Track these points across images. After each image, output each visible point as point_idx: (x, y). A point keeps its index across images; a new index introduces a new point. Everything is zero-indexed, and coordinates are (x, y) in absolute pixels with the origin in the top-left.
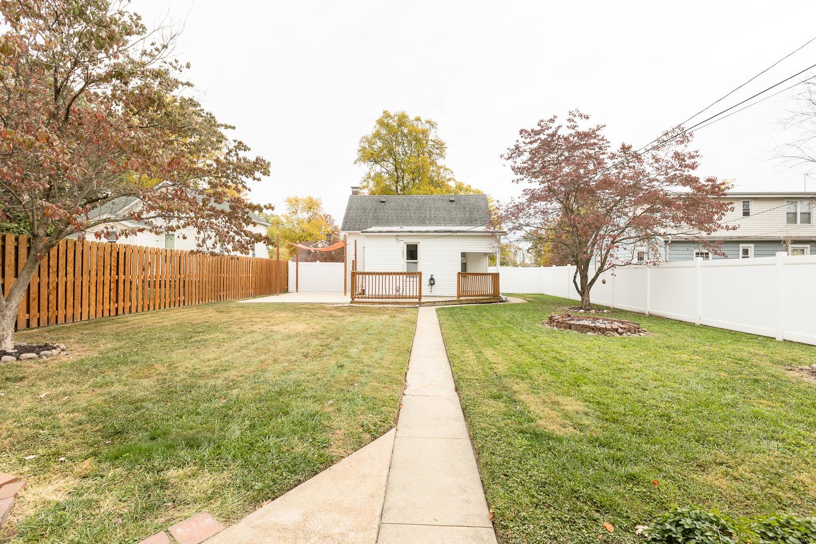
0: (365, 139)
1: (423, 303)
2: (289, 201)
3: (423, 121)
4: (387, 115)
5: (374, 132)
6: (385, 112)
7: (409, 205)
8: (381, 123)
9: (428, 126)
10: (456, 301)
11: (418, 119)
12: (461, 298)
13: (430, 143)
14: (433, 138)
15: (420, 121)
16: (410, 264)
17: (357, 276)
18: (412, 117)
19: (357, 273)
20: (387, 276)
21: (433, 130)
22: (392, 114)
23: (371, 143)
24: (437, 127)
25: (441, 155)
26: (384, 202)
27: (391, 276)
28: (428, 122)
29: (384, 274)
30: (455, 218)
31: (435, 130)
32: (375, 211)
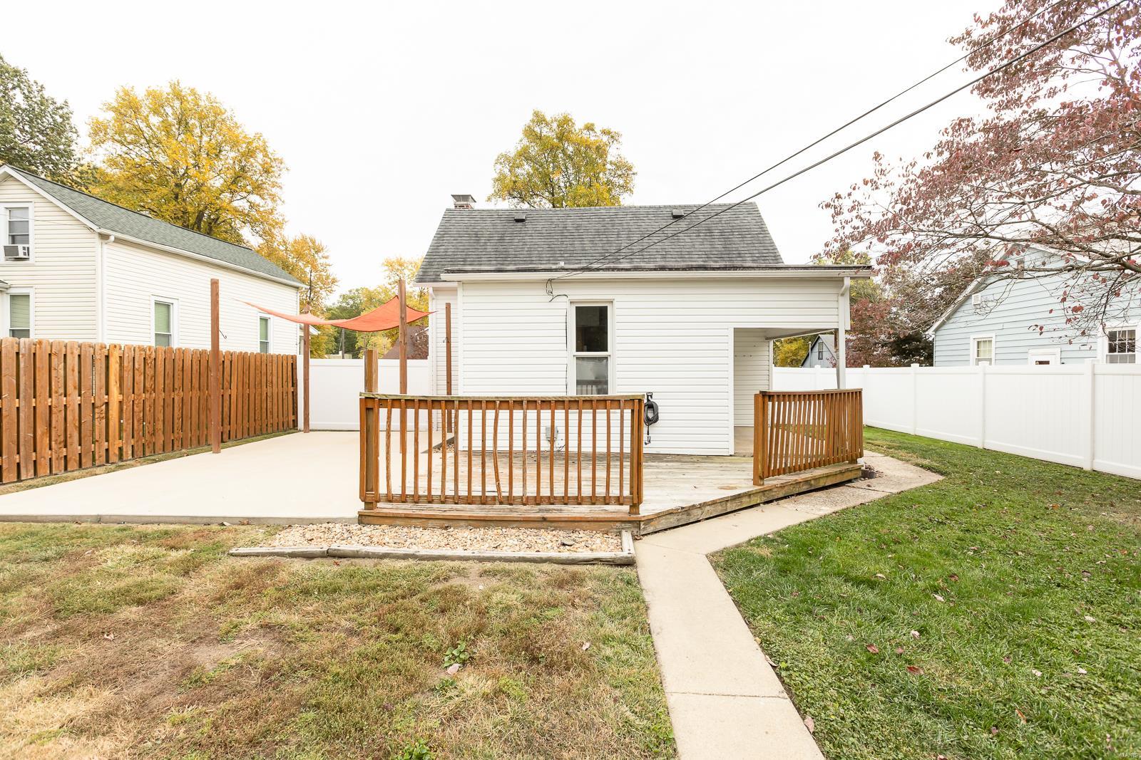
0: (503, 159)
1: (649, 521)
2: (390, 264)
3: (598, 129)
4: (539, 119)
5: (519, 149)
6: (536, 114)
7: (579, 226)
8: (530, 133)
9: (605, 138)
10: (756, 493)
11: (590, 128)
12: (770, 482)
13: (608, 166)
14: (614, 159)
15: (593, 130)
16: (585, 363)
17: (383, 412)
18: (579, 125)
19: (383, 402)
20: (504, 414)
21: (615, 145)
22: (548, 119)
23: (514, 166)
24: (620, 140)
25: (626, 188)
26: (522, 221)
27: (518, 414)
28: (604, 132)
29: (490, 403)
30: (689, 253)
31: (618, 146)
32: (502, 239)
